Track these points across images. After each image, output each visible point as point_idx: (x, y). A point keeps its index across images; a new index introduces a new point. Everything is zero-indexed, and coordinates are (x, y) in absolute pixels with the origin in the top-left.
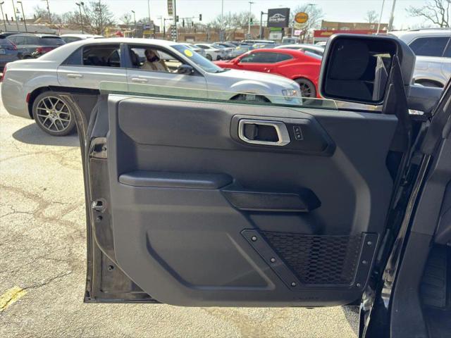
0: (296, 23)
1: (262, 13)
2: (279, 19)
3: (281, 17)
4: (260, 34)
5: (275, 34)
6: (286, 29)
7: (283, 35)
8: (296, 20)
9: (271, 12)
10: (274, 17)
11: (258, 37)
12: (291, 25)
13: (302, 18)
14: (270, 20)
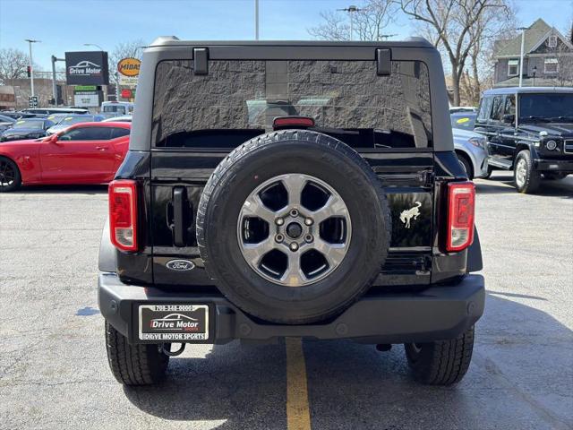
0: (122, 77)
1: (55, 59)
2: (88, 71)
3: (92, 67)
4: (55, 97)
5: (86, 97)
6: (104, 88)
7: (101, 100)
8: (120, 70)
9: (72, 58)
10: (78, 66)
11: (53, 102)
12: (112, 79)
13: (131, 67)
14: (72, 71)
